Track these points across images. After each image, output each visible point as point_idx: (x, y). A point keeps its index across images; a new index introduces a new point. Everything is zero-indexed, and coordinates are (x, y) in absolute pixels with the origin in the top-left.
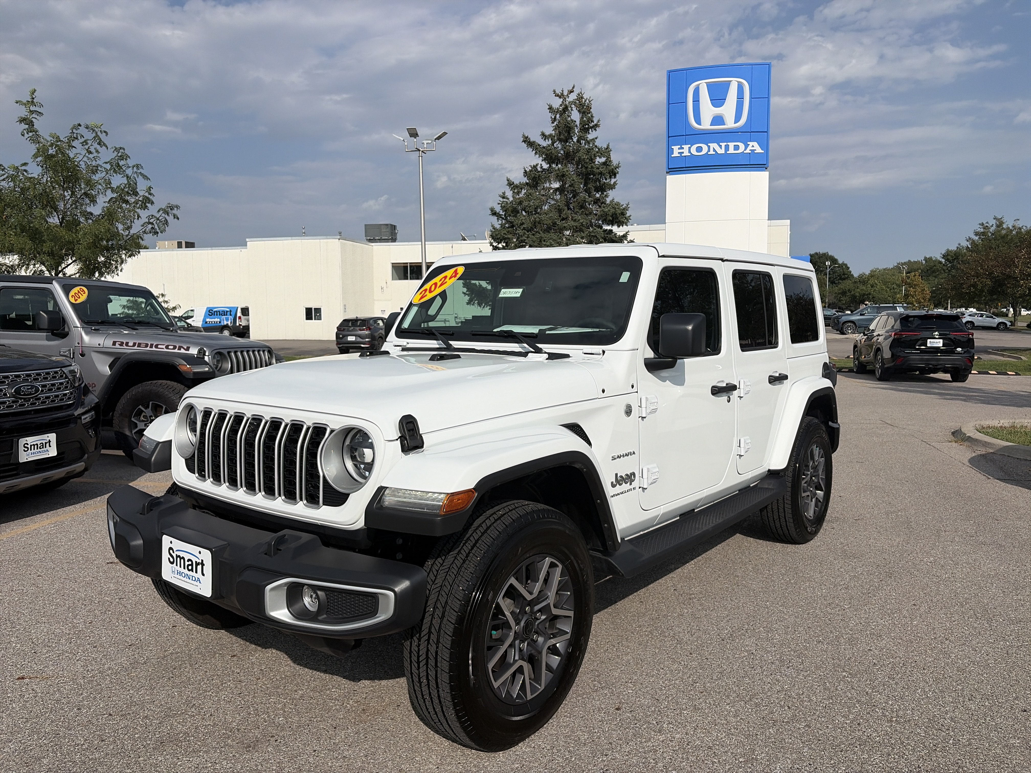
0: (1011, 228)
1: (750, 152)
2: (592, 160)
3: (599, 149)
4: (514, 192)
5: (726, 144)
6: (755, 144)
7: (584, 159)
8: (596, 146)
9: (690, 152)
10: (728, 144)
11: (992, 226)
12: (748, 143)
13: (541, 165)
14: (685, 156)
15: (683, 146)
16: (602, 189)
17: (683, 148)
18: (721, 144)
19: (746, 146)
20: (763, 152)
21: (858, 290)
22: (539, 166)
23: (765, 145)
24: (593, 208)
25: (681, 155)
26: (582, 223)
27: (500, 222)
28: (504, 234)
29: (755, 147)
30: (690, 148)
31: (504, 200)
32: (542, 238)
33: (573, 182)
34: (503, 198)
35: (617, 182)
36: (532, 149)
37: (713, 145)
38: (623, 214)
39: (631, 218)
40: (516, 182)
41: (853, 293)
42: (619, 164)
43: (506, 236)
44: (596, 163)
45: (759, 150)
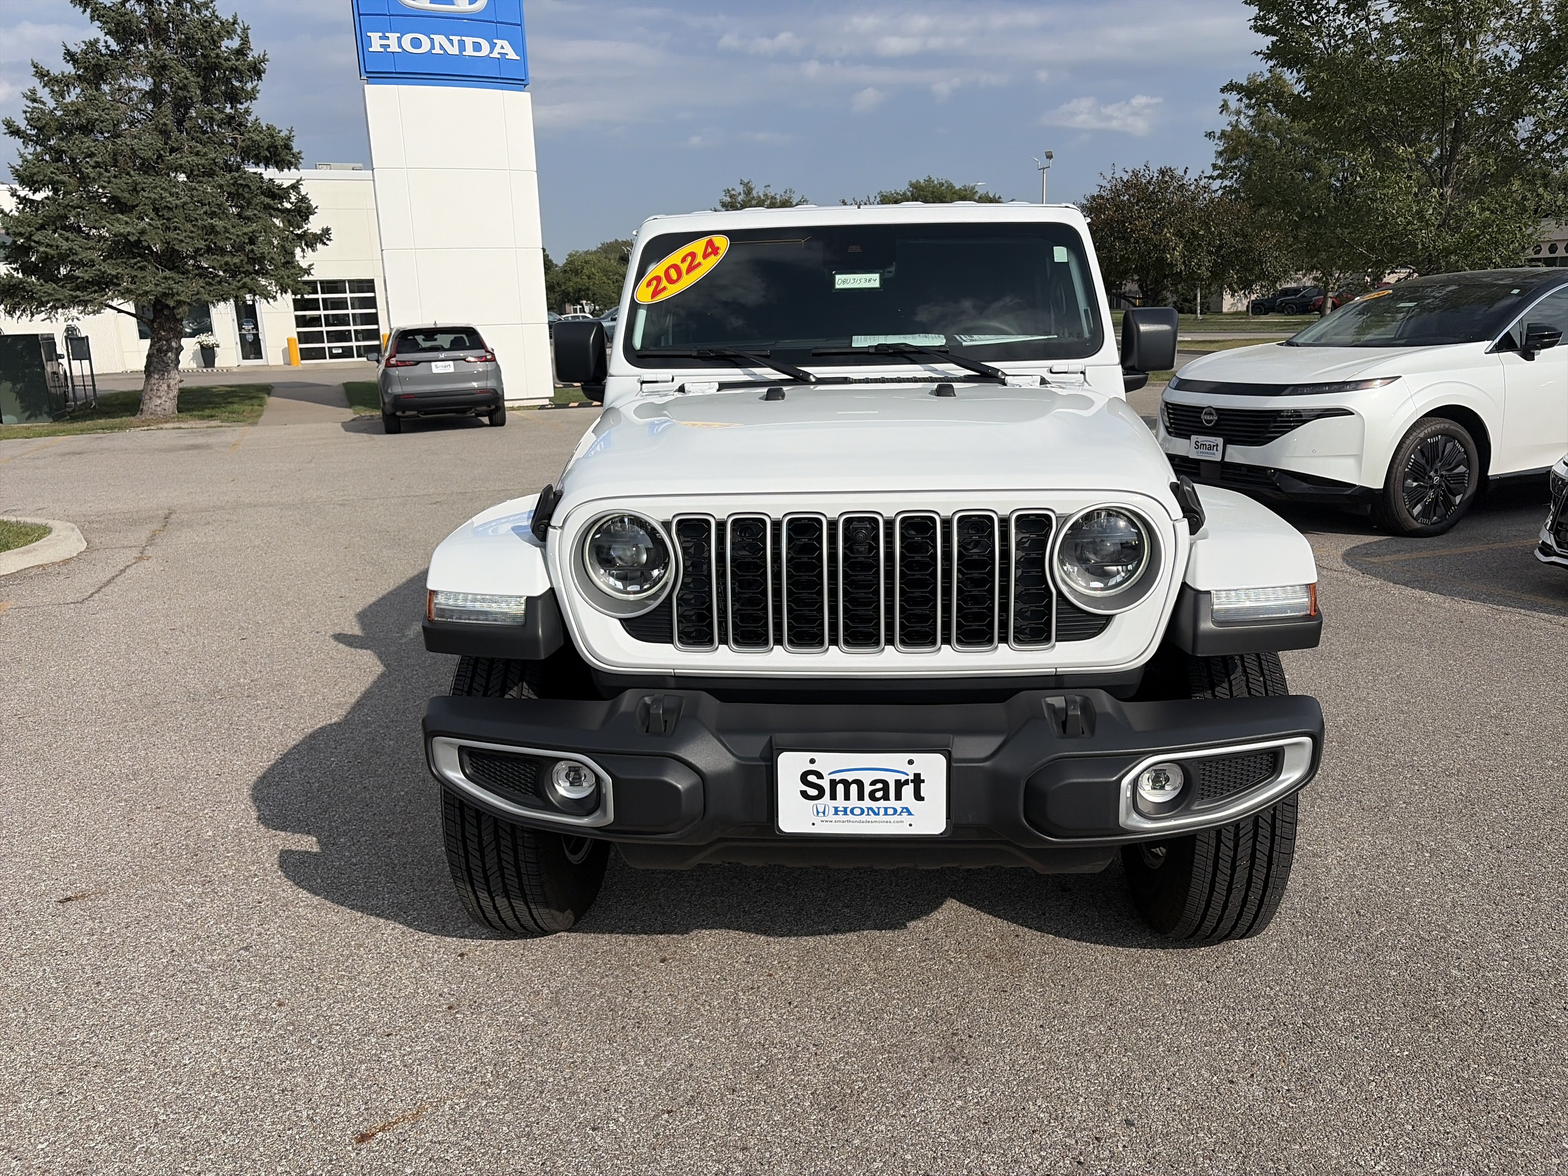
0: (762, 197)
1: (499, 56)
2: (215, 44)
3: (222, 23)
4: (52, 91)
5: (459, 38)
6: (505, 43)
7: (199, 39)
8: (217, 17)
9: (400, 46)
10: (463, 38)
11: (740, 194)
12: (495, 41)
13: (106, 42)
14: (393, 53)
15: (387, 34)
16: (233, 97)
17: (388, 38)
18: (451, 37)
19: (493, 46)
20: (518, 58)
21: (571, 284)
22: (102, 43)
23: (519, 47)
24: (228, 134)
25: (385, 50)
26: (214, 160)
27: (31, 150)
28: (52, 173)
29: (504, 48)
30: (399, 39)
31: (36, 105)
32: (136, 184)
33: (185, 81)
34: (34, 101)
35: (258, 88)
36: (82, 9)
37: (439, 39)
38: (288, 147)
39: (302, 155)
40: (55, 72)
41: (563, 288)
42: (265, 55)
43: (56, 178)
44: (223, 49)
45: (512, 55)
